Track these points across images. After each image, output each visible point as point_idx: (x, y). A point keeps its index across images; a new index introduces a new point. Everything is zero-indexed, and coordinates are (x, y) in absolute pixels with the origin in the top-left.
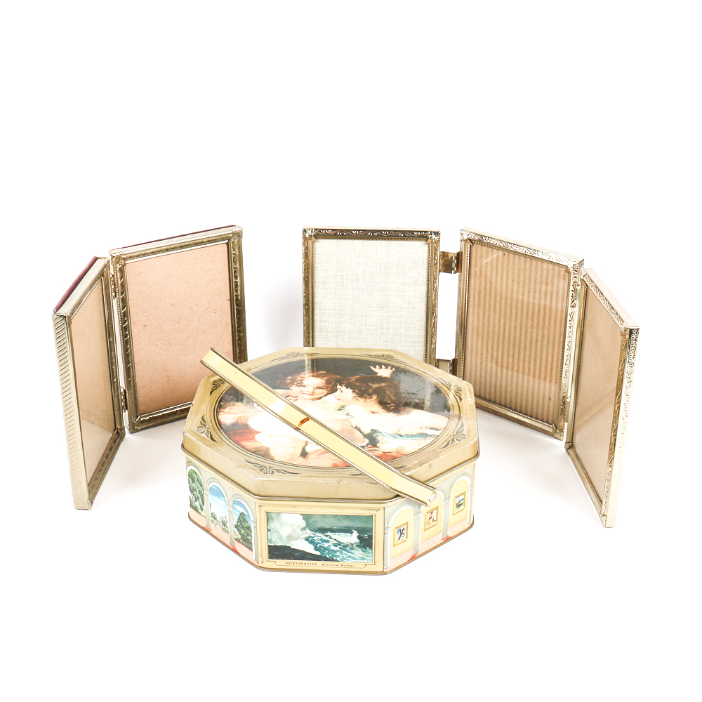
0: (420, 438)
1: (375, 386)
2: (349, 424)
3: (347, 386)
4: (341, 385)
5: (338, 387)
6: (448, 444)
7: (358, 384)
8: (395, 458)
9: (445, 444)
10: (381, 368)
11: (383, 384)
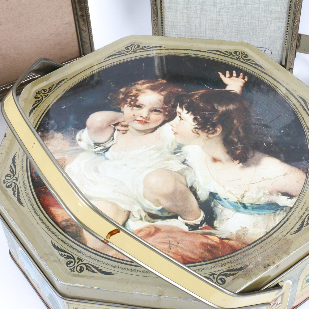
0: (267, 212)
1: (222, 109)
2: (184, 181)
3: (188, 110)
4: (181, 107)
5: (178, 109)
6: (302, 226)
7: (201, 105)
8: (234, 250)
9: (298, 226)
10: (231, 75)
11: (231, 107)
